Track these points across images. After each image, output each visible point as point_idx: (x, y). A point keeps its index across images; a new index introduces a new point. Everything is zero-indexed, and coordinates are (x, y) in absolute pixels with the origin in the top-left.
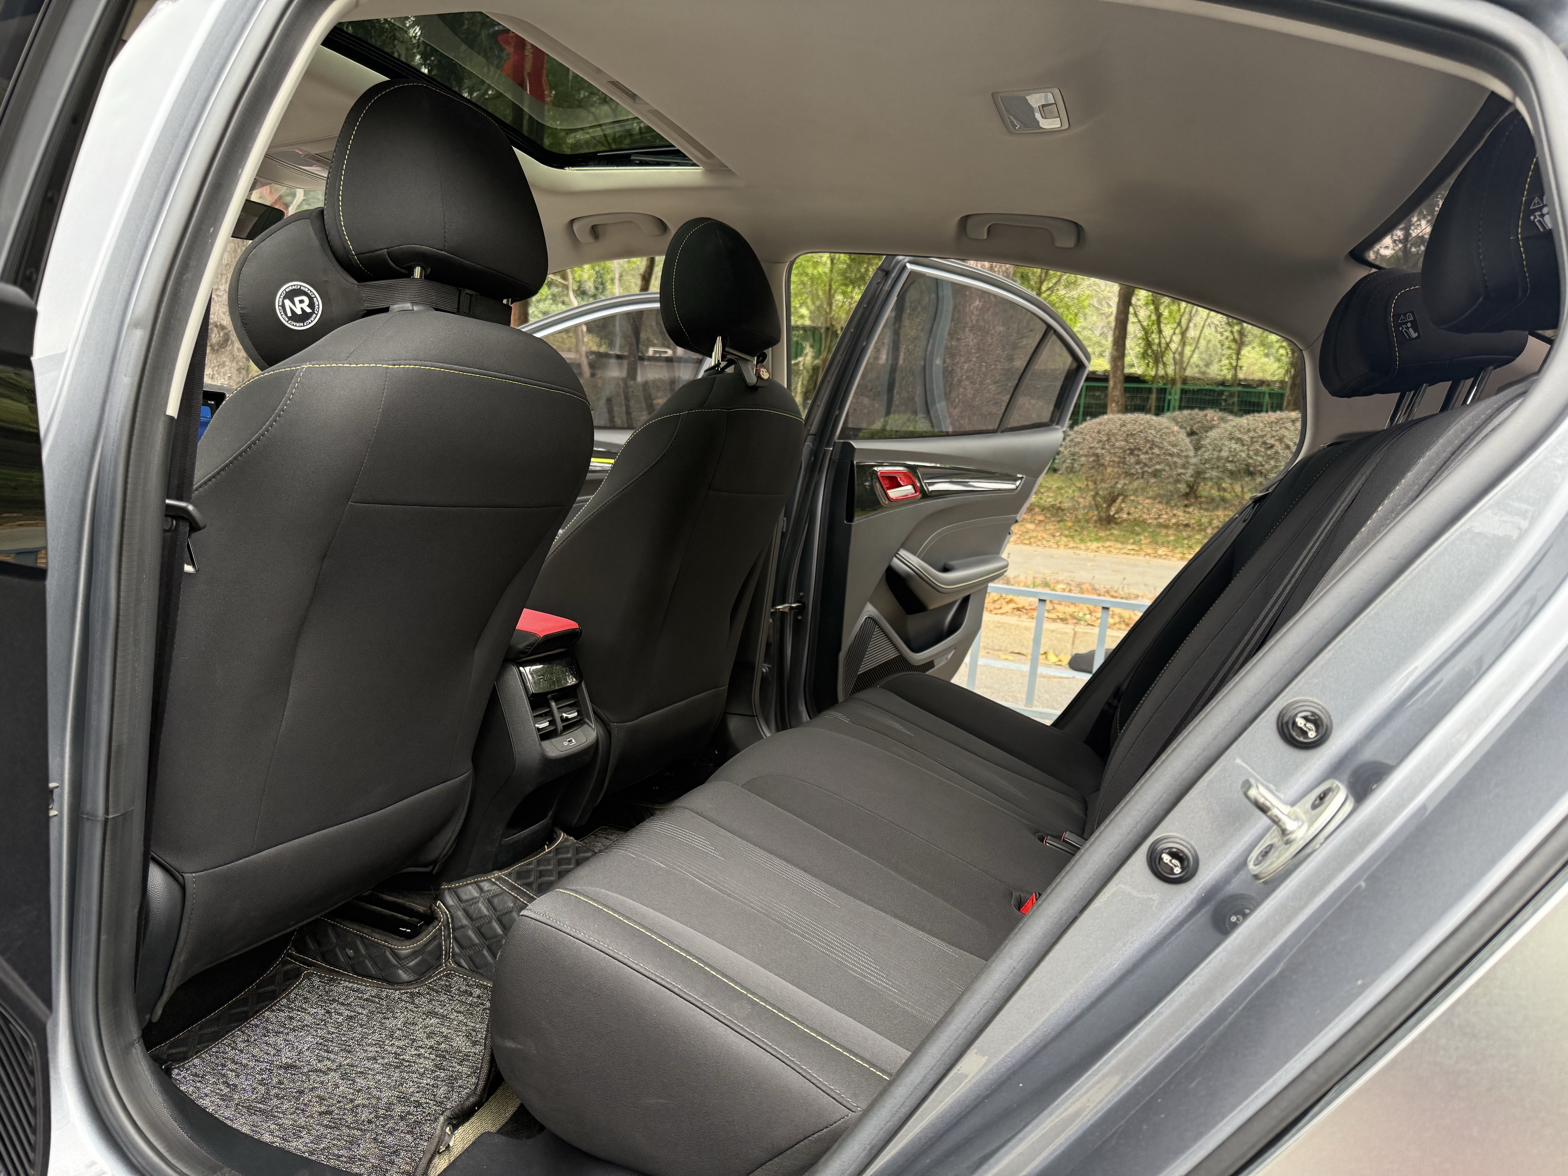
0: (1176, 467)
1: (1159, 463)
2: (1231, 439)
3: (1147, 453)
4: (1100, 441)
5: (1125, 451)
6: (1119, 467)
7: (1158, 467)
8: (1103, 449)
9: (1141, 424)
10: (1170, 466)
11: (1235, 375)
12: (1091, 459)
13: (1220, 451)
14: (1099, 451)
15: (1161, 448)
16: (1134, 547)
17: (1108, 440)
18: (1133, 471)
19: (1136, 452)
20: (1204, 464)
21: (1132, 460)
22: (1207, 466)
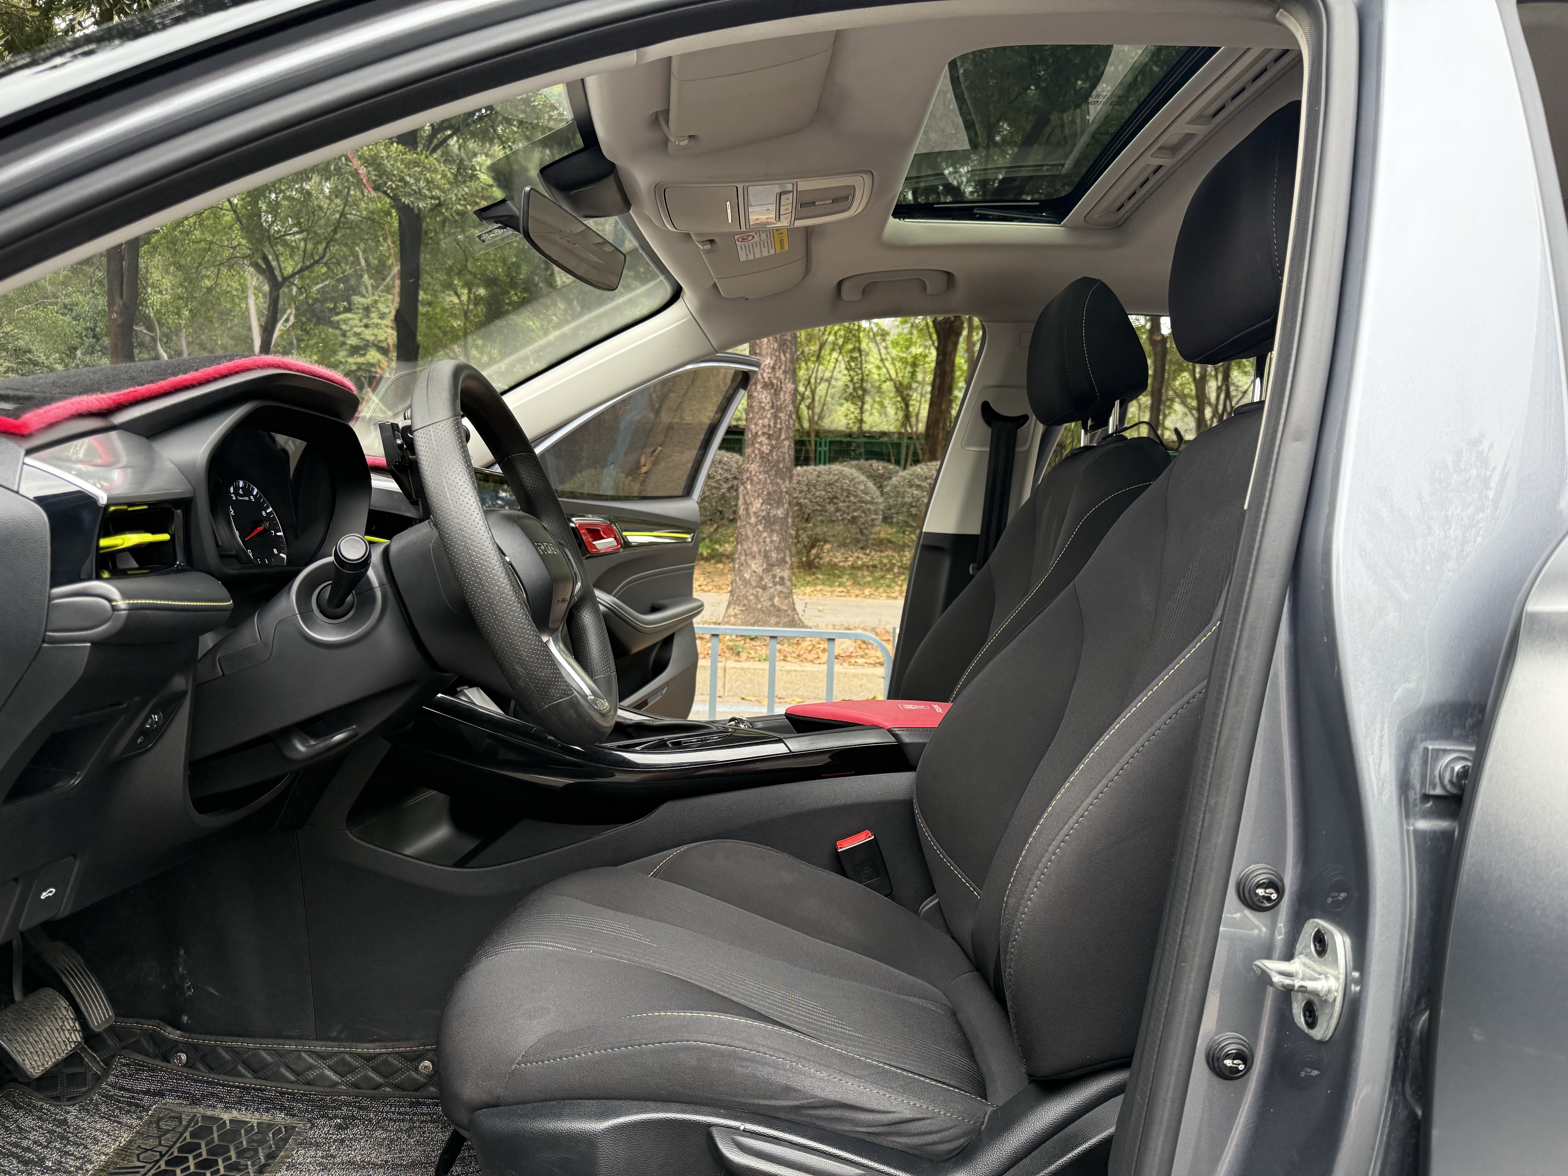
0: (870, 513)
1: (855, 510)
2: (911, 487)
3: (844, 501)
4: (801, 492)
5: (824, 500)
6: (822, 515)
7: (855, 514)
8: (805, 498)
9: (834, 475)
10: (864, 512)
11: (860, 428)
12: (796, 508)
13: (903, 497)
14: (802, 501)
15: (856, 496)
16: (841, 589)
17: (809, 490)
18: (834, 518)
19: (835, 501)
20: (890, 509)
21: (831, 508)
22: (893, 511)
